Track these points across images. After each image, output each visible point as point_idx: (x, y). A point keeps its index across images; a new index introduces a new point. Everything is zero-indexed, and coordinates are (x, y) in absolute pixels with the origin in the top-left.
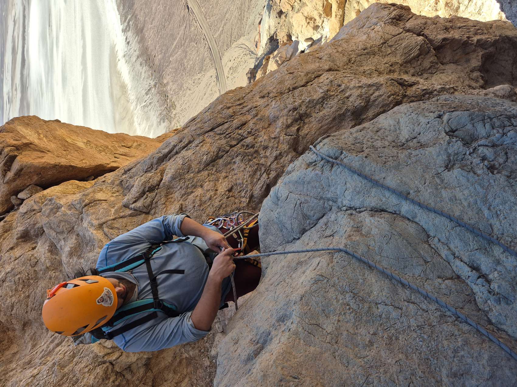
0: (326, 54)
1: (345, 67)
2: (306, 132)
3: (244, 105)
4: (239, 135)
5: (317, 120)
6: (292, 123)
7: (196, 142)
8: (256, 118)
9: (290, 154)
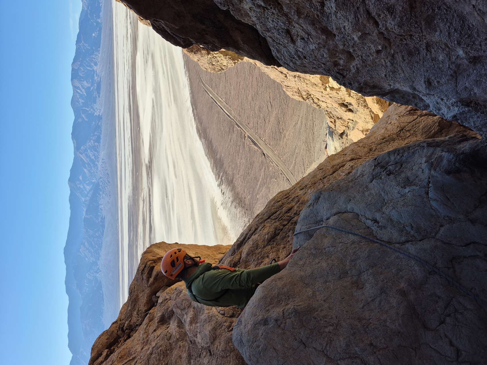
0: (350, 151)
1: (367, 155)
4: (288, 216)
7: (260, 228)
8: (299, 203)
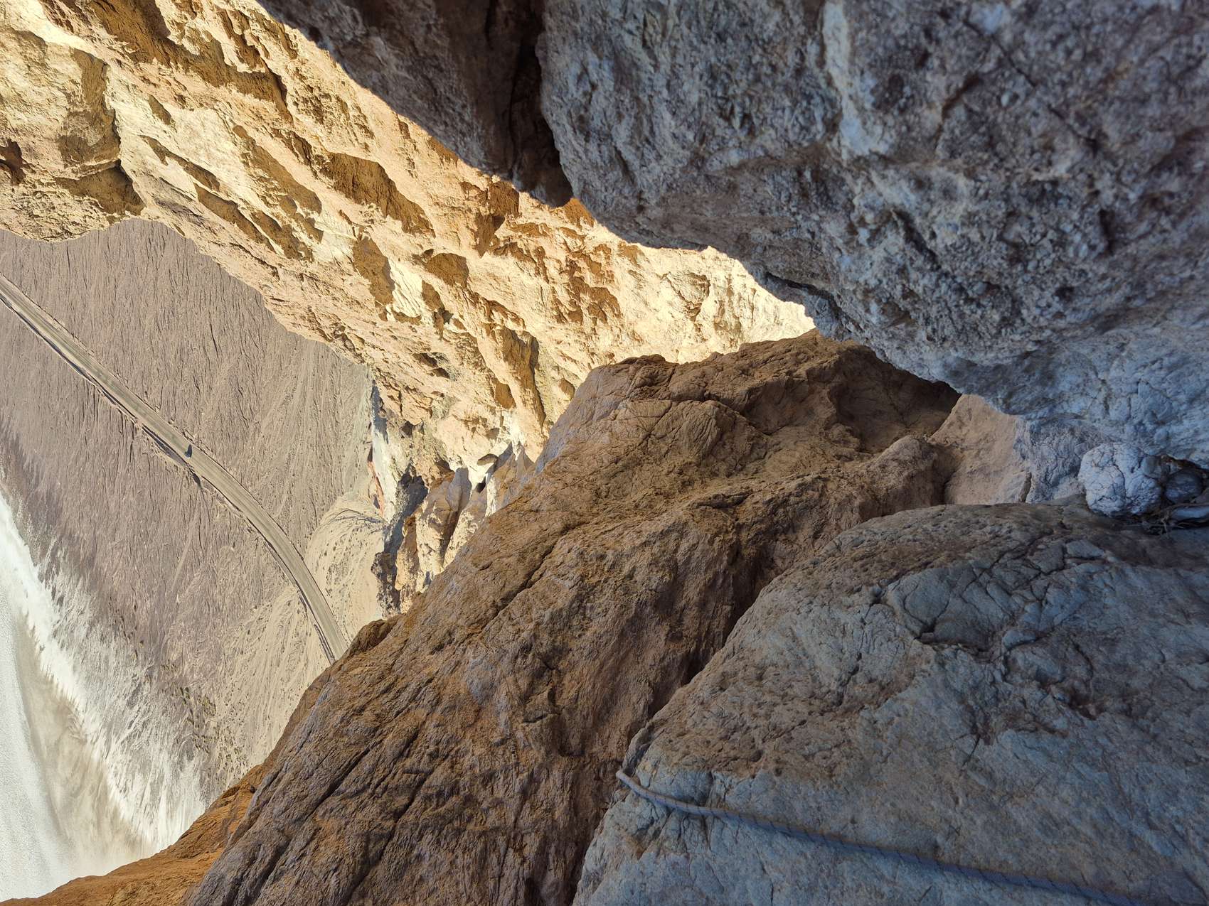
0: (546, 498)
1: (595, 510)
2: (573, 693)
3: (399, 687)
4: (409, 772)
5: (585, 653)
6: (531, 685)
7: (298, 844)
8: (439, 709)
9: (556, 766)
